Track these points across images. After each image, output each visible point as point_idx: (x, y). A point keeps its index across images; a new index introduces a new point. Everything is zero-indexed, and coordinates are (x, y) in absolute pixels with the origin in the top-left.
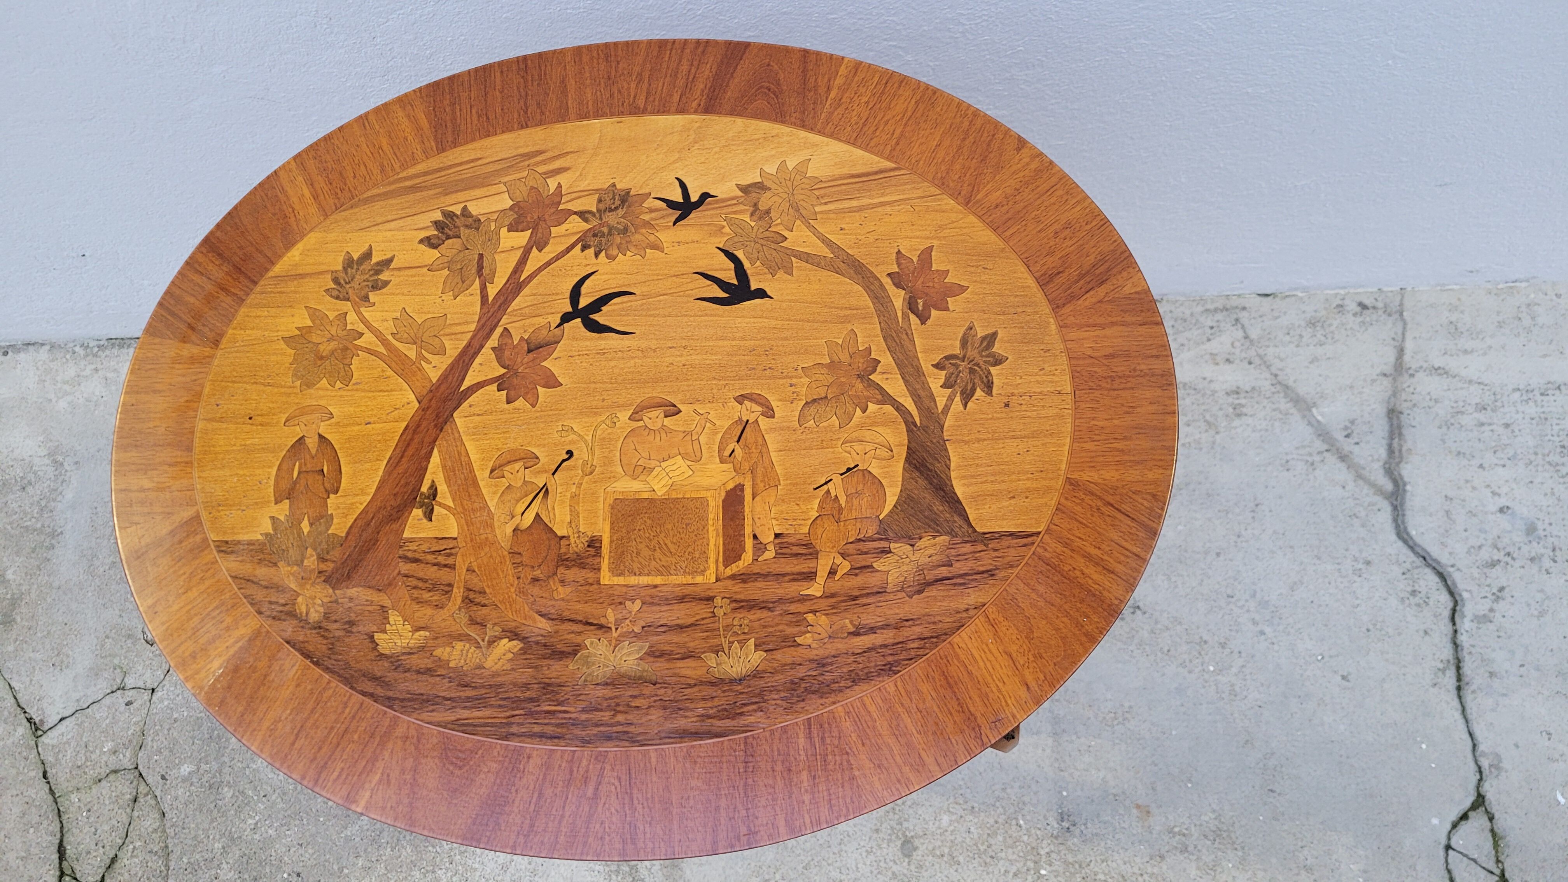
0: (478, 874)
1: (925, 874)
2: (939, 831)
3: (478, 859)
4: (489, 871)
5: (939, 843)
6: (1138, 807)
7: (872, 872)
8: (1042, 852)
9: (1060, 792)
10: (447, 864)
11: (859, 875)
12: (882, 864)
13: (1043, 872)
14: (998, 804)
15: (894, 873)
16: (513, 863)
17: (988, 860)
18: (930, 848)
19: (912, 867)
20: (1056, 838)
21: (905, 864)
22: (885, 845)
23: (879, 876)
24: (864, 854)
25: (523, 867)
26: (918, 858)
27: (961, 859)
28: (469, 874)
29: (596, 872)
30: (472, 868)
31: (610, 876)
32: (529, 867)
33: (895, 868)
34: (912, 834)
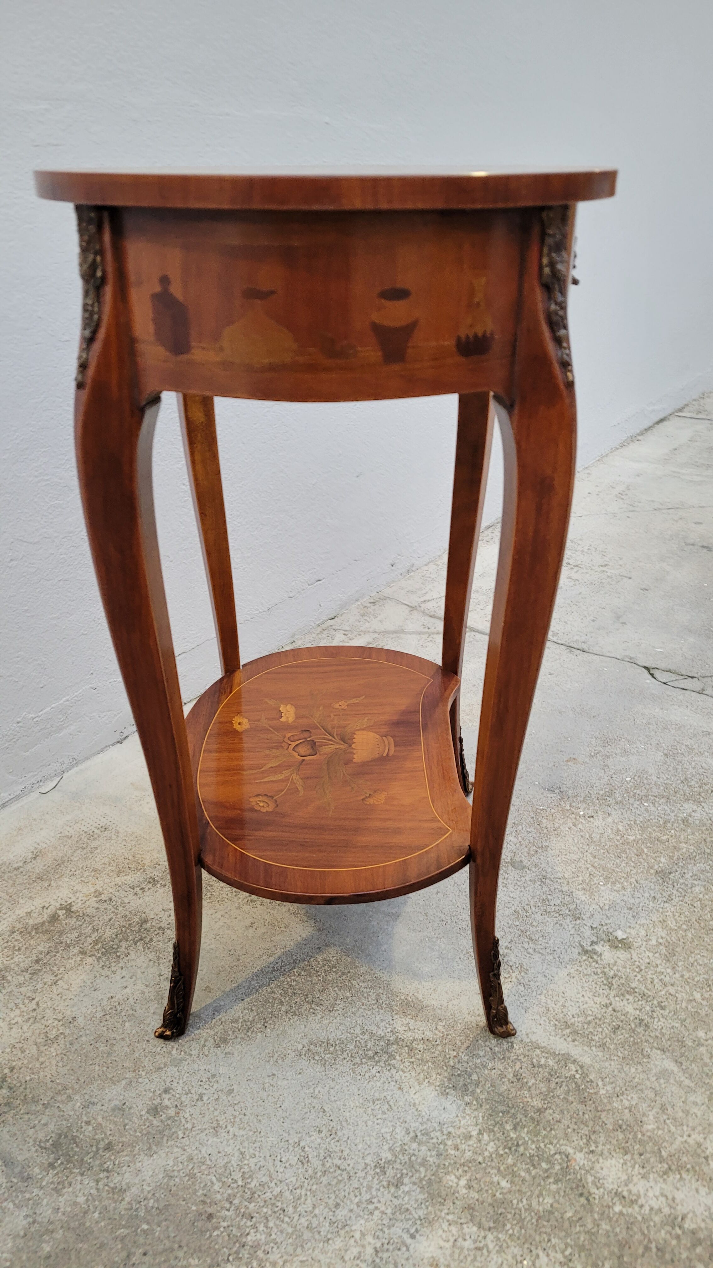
0: (287, 1194)
1: (543, 866)
2: (518, 845)
3: (273, 1185)
4: (294, 1179)
5: (526, 850)
6: (568, 761)
7: (522, 891)
8: (568, 808)
9: (534, 784)
10: (249, 1223)
11: (518, 899)
12: (519, 883)
13: (582, 813)
14: (521, 812)
15: (530, 881)
16: (307, 1149)
17: (556, 832)
18: (526, 855)
19: (534, 869)
20: (562, 798)
21: (528, 872)
22: (507, 876)
23: (527, 889)
24: (505, 889)
25: (319, 1140)
26: (529, 863)
27: (545, 844)
28: (279, 1204)
29: (377, 1075)
30: (276, 1197)
31: (389, 1065)
32: (323, 1135)
33: (527, 878)
34: (509, 858)
